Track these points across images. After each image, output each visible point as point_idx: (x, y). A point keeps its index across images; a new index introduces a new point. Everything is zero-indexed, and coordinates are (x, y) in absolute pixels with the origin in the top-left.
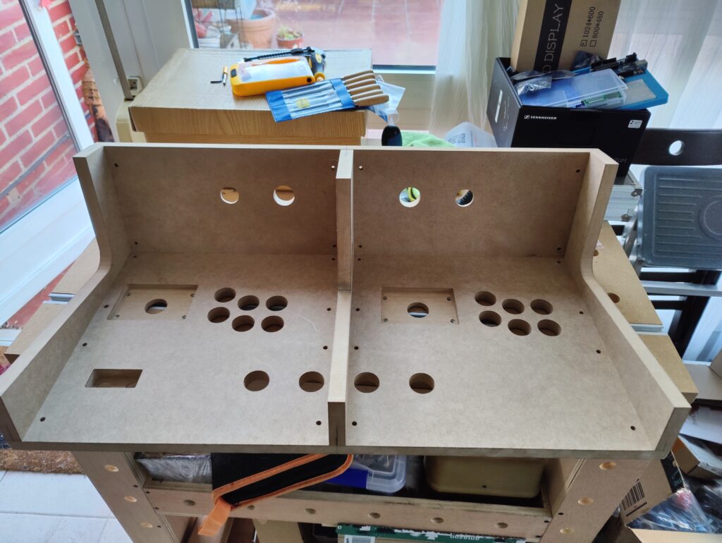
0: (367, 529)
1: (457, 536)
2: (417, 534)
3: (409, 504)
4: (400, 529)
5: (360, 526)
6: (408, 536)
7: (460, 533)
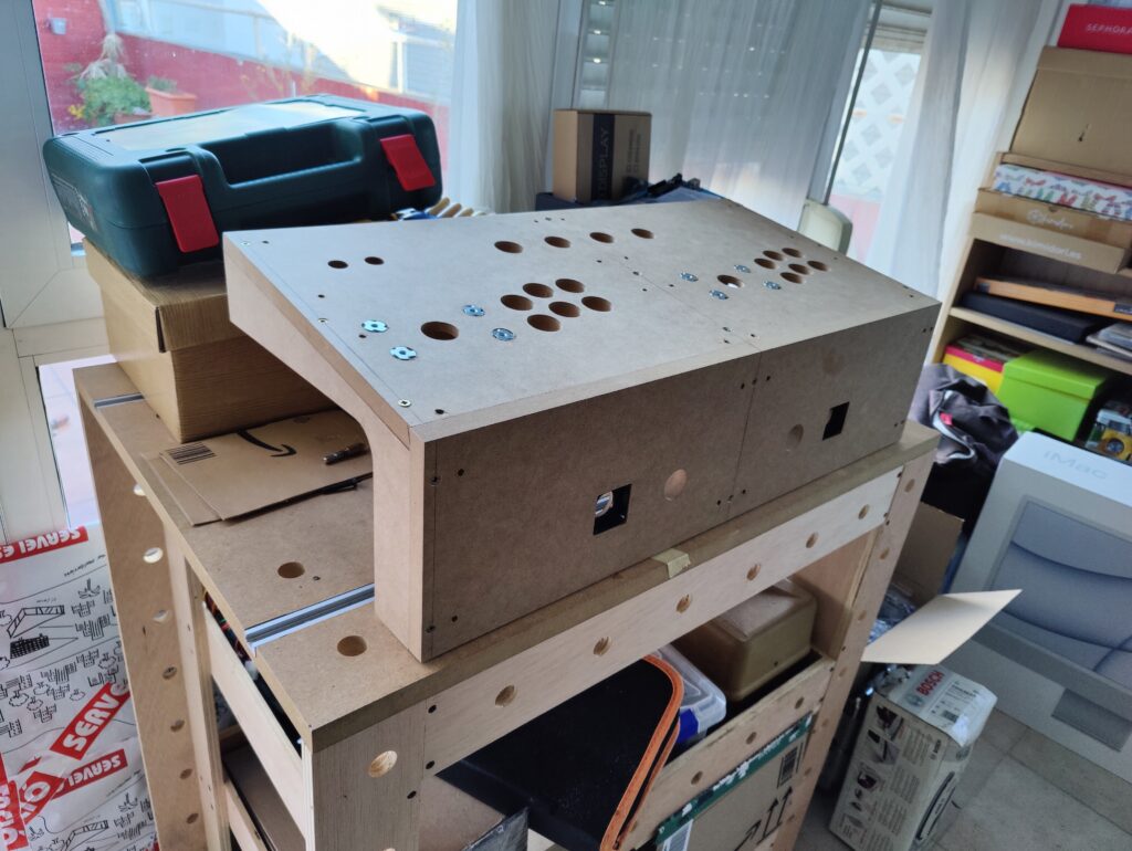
0: (688, 808)
1: (765, 750)
2: (730, 779)
3: (728, 731)
4: (717, 783)
5: (681, 810)
6: (725, 788)
7: (765, 746)
